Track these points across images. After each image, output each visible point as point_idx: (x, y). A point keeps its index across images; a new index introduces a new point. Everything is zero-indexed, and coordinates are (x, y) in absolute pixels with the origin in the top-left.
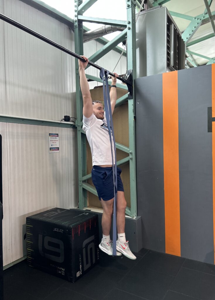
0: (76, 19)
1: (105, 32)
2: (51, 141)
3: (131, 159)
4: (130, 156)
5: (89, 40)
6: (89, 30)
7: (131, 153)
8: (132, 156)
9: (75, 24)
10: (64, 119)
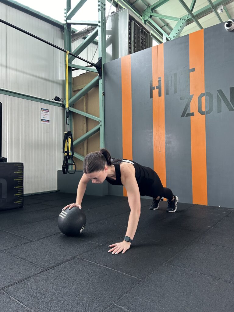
0: (65, 22)
1: (87, 32)
2: (42, 114)
3: (101, 126)
4: (100, 124)
5: (77, 39)
6: (77, 31)
7: (101, 121)
8: (102, 123)
9: (64, 27)
10: (54, 99)
